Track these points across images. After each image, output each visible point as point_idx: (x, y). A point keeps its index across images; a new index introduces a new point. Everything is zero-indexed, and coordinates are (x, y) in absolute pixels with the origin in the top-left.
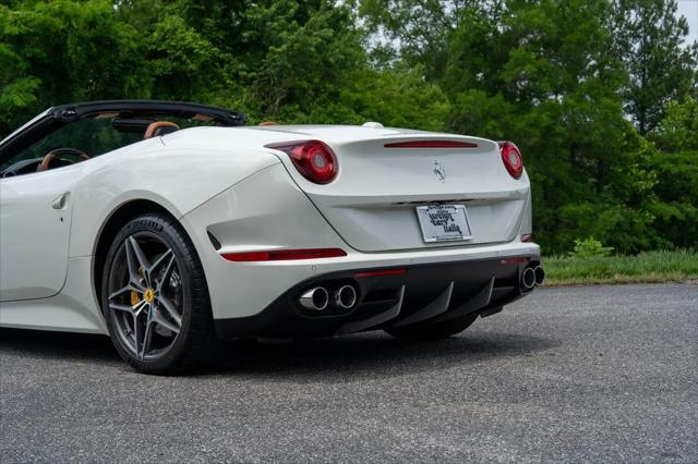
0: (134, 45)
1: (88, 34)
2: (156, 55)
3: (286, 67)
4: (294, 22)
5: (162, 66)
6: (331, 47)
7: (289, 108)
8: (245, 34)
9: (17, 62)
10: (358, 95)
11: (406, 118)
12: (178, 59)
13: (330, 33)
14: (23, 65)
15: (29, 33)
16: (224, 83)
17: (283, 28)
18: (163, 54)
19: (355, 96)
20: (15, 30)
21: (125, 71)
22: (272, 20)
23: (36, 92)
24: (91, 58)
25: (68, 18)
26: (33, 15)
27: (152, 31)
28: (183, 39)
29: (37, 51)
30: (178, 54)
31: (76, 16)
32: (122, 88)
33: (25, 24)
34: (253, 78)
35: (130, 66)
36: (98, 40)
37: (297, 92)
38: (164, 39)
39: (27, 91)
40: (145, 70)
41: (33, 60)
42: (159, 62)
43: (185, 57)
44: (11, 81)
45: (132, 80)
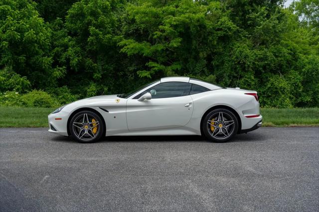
0: (211, 27)
1: (197, 24)
2: (219, 29)
3: (261, 33)
4: (266, 18)
5: (220, 33)
6: (277, 26)
7: (262, 46)
8: (249, 22)
9: (175, 33)
10: (287, 42)
11: (304, 49)
12: (226, 31)
13: (277, 22)
14: (177, 34)
15: (179, 24)
16: (241, 38)
17: (262, 20)
18: (221, 29)
19: (285, 42)
20: (175, 23)
21: (208, 35)
22: (258, 17)
23: (181, 42)
24: (198, 31)
25: (190, 19)
26: (180, 18)
27: (218, 22)
28: (227, 25)
29: (181, 29)
30: (226, 29)
31: (193, 19)
32: (207, 41)
33: (178, 21)
34: (250, 37)
35: (210, 33)
36: (200, 26)
37: (265, 41)
38: (221, 25)
39: (178, 42)
40: (215, 35)
41: (180, 32)
43: (228, 30)
44: (173, 39)
45: (210, 38)
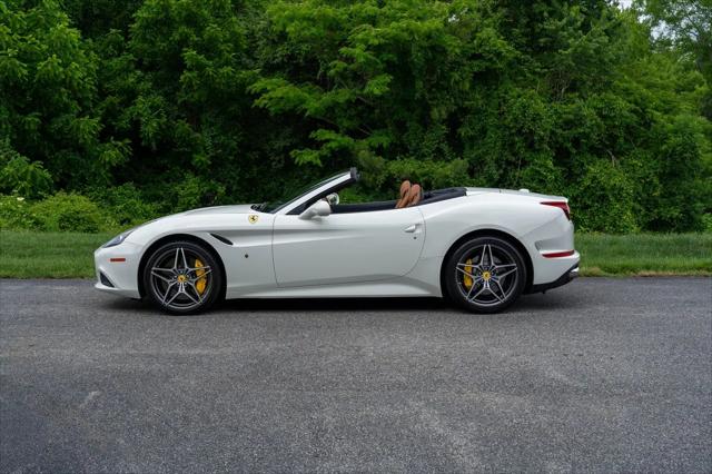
0: (458, 51)
1: (425, 44)
2: (476, 57)
3: (570, 66)
4: (580, 32)
5: (478, 66)
6: (606, 49)
7: (570, 95)
8: (542, 40)
9: (377, 64)
10: (626, 85)
11: (664, 102)
12: (490, 60)
13: (605, 39)
14: (381, 66)
15: (386, 44)
16: (525, 76)
17: (571, 35)
18: (480, 57)
19: (623, 86)
20: (376, 42)
21: (452, 69)
22: (563, 29)
23: (389, 85)
24: (427, 60)
25: (412, 33)
26: (389, 31)
27: (473, 39)
28: (494, 45)
29: (391, 56)
30: (491, 55)
31: (418, 32)
32: (449, 81)
33: (383, 37)
34: (545, 74)
35: (456, 65)
36: (433, 48)
37: (578, 84)
38: (481, 45)
39: (383, 84)
41: (388, 62)
42: (476, 63)
43: (495, 59)
44: (373, 77)
45: (456, 76)
